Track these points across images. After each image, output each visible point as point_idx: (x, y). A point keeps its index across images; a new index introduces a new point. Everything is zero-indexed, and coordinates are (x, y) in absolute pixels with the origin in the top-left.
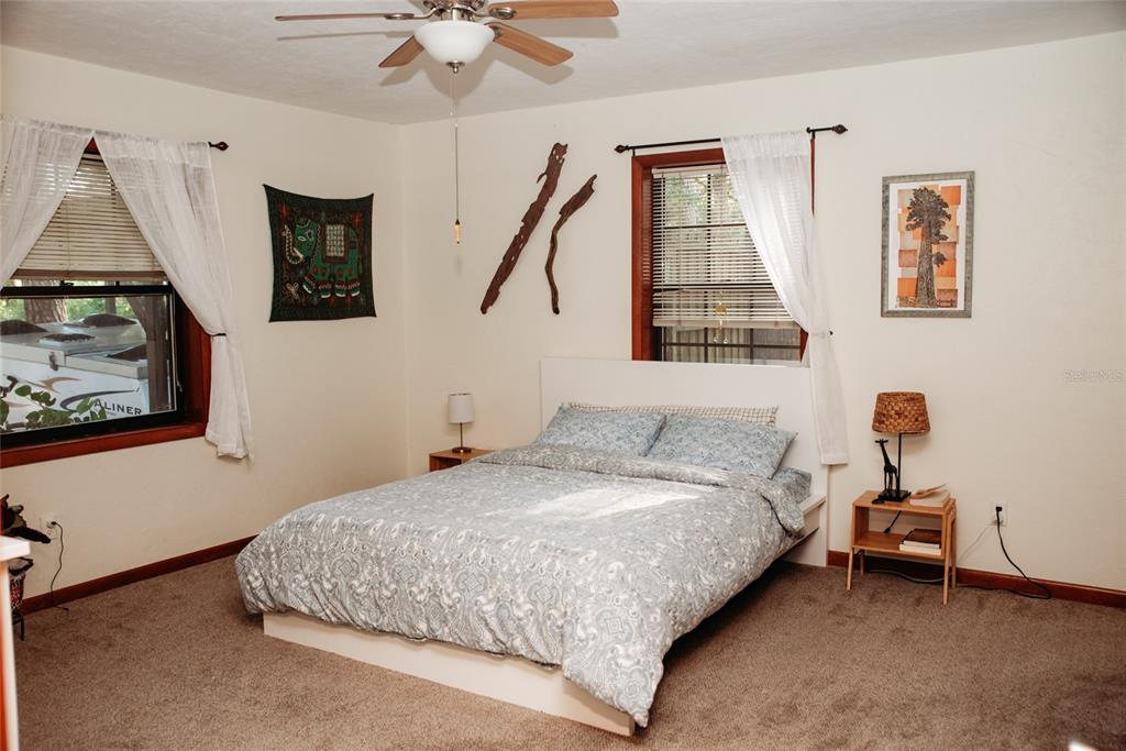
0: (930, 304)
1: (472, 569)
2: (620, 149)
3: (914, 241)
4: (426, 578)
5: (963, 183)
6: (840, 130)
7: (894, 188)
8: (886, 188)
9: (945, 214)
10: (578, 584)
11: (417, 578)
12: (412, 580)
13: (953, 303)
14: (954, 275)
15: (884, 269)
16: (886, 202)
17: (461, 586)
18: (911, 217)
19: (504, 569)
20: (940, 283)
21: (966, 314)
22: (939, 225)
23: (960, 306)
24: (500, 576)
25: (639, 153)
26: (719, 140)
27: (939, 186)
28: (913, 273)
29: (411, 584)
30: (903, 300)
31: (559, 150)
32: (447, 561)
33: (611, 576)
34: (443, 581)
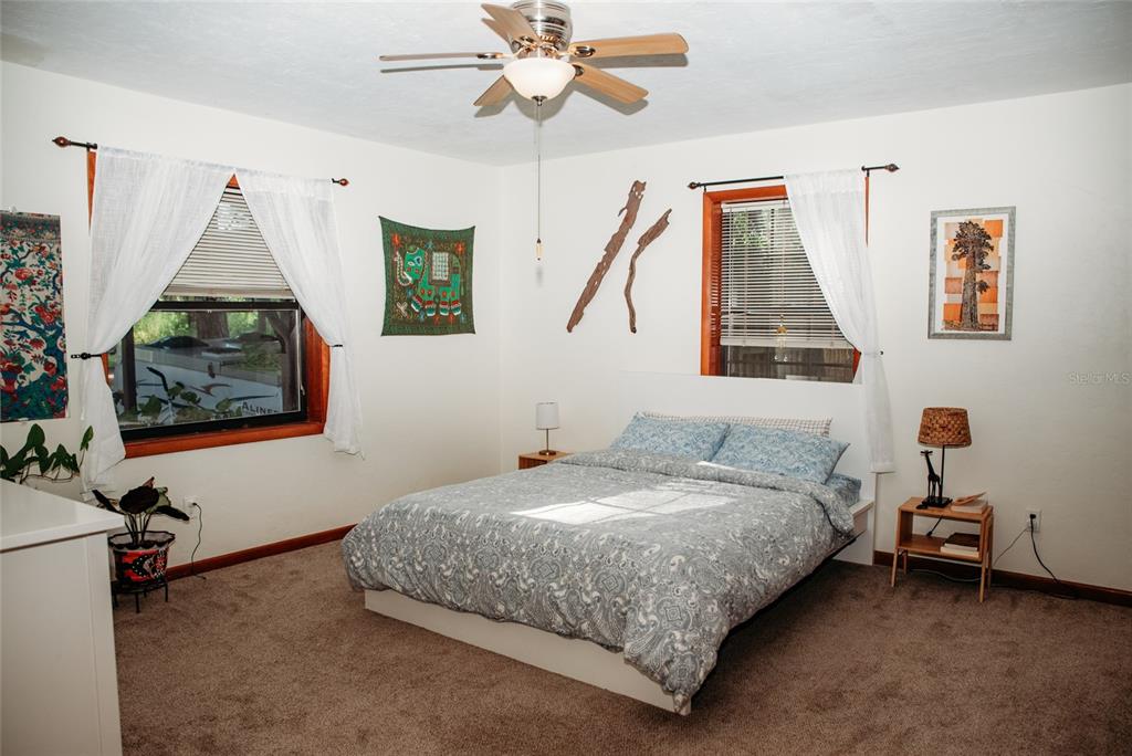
0: (975, 328)
1: (547, 558)
2: (693, 186)
3: (960, 270)
4: (505, 565)
5: (1005, 218)
6: (893, 168)
7: (941, 222)
8: (934, 221)
9: (988, 245)
10: (642, 575)
11: (497, 564)
12: (493, 566)
13: (994, 327)
14: (995, 301)
15: (931, 295)
16: (934, 233)
17: (536, 573)
18: (957, 247)
19: (575, 559)
20: (982, 309)
21: (1007, 337)
22: (982, 255)
23: (1001, 330)
24: (571, 566)
25: (709, 189)
26: (782, 177)
27: (982, 220)
28: (958, 299)
29: (492, 570)
30: (948, 323)
31: (638, 187)
32: (524, 550)
33: (673, 569)
34: (520, 568)
